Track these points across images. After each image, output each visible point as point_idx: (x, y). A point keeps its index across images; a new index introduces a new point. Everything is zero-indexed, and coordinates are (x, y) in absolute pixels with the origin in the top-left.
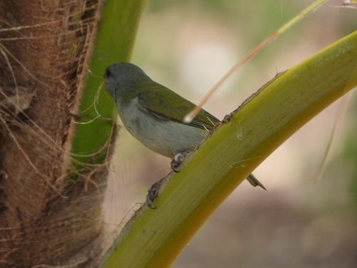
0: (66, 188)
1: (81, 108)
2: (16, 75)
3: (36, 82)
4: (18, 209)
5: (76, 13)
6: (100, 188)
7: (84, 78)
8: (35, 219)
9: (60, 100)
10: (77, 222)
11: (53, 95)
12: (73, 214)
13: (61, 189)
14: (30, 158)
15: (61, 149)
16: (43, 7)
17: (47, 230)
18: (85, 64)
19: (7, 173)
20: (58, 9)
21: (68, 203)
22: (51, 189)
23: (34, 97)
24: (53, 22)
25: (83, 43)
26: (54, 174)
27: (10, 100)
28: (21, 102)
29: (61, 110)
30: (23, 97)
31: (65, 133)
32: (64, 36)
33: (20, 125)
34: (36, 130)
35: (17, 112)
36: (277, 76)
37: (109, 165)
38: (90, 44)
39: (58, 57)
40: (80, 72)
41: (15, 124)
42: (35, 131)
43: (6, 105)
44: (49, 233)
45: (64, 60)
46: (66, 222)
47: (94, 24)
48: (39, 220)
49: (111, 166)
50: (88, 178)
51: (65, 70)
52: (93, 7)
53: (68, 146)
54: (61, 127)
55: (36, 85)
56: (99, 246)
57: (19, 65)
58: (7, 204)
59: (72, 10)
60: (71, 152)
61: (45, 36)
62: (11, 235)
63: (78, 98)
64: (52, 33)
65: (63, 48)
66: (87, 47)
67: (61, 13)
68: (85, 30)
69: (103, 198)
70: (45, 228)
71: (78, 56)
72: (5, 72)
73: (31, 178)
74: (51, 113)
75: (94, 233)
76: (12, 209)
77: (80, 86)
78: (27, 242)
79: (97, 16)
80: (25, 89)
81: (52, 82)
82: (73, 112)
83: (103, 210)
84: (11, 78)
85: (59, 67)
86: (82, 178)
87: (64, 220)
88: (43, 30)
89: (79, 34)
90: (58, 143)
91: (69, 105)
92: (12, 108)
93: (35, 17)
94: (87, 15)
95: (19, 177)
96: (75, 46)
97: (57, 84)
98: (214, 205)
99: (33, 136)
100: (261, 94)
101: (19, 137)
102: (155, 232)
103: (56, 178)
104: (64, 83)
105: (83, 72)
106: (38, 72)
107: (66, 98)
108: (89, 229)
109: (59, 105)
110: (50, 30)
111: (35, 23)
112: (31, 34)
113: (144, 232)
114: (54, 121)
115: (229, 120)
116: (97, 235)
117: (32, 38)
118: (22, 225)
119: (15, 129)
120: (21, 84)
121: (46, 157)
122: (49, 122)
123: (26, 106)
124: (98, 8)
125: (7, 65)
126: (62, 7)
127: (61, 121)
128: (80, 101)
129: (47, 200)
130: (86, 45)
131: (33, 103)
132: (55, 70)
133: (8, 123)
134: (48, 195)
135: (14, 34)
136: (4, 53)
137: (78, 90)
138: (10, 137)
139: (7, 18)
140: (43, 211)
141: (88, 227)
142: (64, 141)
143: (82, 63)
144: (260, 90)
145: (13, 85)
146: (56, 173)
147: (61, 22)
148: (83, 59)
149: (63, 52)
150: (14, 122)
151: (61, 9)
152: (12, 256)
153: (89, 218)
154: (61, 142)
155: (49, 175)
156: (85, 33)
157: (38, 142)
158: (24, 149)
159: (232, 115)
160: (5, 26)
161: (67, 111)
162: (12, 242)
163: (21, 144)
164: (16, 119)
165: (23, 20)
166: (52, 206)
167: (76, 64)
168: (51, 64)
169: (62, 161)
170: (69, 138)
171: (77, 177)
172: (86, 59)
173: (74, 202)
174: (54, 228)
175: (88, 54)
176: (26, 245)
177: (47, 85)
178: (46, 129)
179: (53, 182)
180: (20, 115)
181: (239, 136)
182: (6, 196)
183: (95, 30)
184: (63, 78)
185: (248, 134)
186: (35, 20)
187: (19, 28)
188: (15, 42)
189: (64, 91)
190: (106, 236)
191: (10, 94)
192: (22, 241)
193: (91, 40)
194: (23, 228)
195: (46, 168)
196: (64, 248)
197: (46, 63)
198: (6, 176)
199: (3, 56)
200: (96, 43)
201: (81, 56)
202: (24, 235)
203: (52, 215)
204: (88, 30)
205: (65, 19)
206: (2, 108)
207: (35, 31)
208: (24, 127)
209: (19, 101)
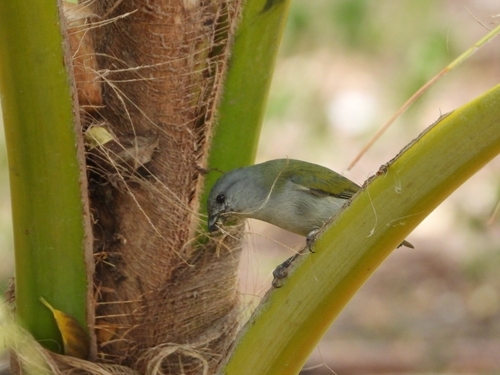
0: (194, 253)
1: (209, 160)
2: (135, 124)
3: (158, 130)
4: (138, 279)
5: (203, 50)
6: (234, 252)
7: (212, 126)
8: (159, 290)
9: (186, 151)
10: (208, 293)
11: (178, 145)
12: (203, 284)
13: (189, 255)
14: (152, 220)
15: (187, 208)
16: (164, 44)
17: (173, 303)
18: (214, 109)
19: (126, 237)
20: (182, 46)
21: (197, 271)
22: (176, 254)
23: (156, 149)
24: (176, 61)
25: (212, 84)
26: (180, 237)
27: (128, 153)
28: (141, 155)
29: (188, 163)
30: (143, 149)
31: (193, 189)
32: (189, 76)
33: (140, 181)
34: (159, 186)
35: (136, 167)
36: (441, 118)
37: (244, 225)
38: (219, 85)
39: (182, 102)
40: (208, 119)
41: (134, 181)
42: (158, 188)
43: (124, 158)
44: (176, 307)
45: (190, 105)
46: (195, 293)
47: (224, 62)
48: (163, 291)
49: (247, 226)
50: (221, 242)
51: (191, 116)
52: (222, 42)
53: (196, 204)
54: (187, 183)
55: (158, 135)
56: (234, 319)
57: (138, 112)
58: (126, 273)
59: (197, 47)
60: (200, 212)
61: (168, 77)
62: (131, 310)
63: (206, 148)
64: (176, 73)
65: (188, 92)
66: (216, 89)
67: (185, 51)
68: (214, 69)
69: (237, 263)
70: (171, 300)
71: (205, 100)
72: (122, 121)
73: (154, 243)
74: (175, 167)
75: (227, 305)
76: (132, 279)
77: (208, 135)
78: (149, 317)
79: (227, 52)
80: (145, 140)
81: (176, 131)
82: (202, 165)
83: (237, 278)
84: (129, 127)
85: (184, 114)
86: (213, 242)
87: (192, 291)
88: (165, 71)
89: (206, 74)
90: (184, 201)
91: (196, 157)
92: (131, 162)
93: (155, 56)
94: (215, 52)
95: (140, 242)
96: (203, 89)
97: (182, 132)
98: (369, 270)
99: (155, 194)
100: (423, 139)
101: (139, 195)
102: (300, 303)
103: (182, 242)
104: (190, 131)
105: (212, 118)
106: (160, 119)
107: (192, 149)
108: (222, 300)
109: (184, 157)
110: (173, 70)
111: (156, 62)
112: (151, 75)
113: (287, 302)
114: (179, 176)
115: (385, 170)
116: (232, 307)
117: (152, 79)
118: (143, 297)
119: (135, 186)
120: (141, 133)
121: (172, 218)
122: (174, 178)
123: (146, 159)
124: (228, 44)
125: (124, 112)
126: (187, 43)
127: (188, 175)
128: (209, 152)
129: (173, 268)
130: (215, 86)
131: (154, 156)
132: (179, 116)
133: (126, 178)
134: (174, 261)
135: (131, 75)
136: (120, 98)
137: (207, 139)
138: (129, 196)
139: (123, 57)
140: (168, 281)
141: (220, 298)
142: (190, 200)
143: (210, 108)
144: (421, 136)
145: (131, 135)
146: (183, 236)
147: (186, 61)
148: (211, 103)
149: (189, 95)
150: (133, 178)
151: (185, 46)
152: (133, 334)
153: (221, 288)
154: (187, 200)
155: (174, 239)
156: (213, 73)
157: (162, 201)
158: (144, 209)
159: (388, 165)
160: (122, 66)
161: (194, 164)
162: (133, 316)
163: (142, 204)
164: (135, 174)
165: (141, 60)
166: (178, 276)
167: (203, 108)
168: (175, 110)
169: (189, 222)
170: (197, 195)
171: (207, 240)
172: (215, 102)
173: (204, 269)
174: (182, 300)
175: (217, 97)
176: (149, 320)
177: (171, 135)
178: (169, 185)
179: (179, 247)
180: (141, 169)
181: (398, 189)
182: (124, 264)
183: (224, 69)
184: (188, 125)
185: (409, 186)
186: (155, 59)
187: (138, 68)
188: (132, 84)
189: (190, 141)
190: (241, 308)
191: (129, 146)
192: (144, 316)
193: (221, 81)
194: (144, 301)
195: (171, 231)
196: (193, 323)
197: (169, 109)
198: (125, 241)
199: (120, 101)
200: (226, 84)
201: (209, 100)
202: (146, 309)
203: (179, 285)
204: (217, 70)
205: (190, 57)
206: (119, 162)
207: (155, 71)
208: (144, 183)
209: (139, 153)
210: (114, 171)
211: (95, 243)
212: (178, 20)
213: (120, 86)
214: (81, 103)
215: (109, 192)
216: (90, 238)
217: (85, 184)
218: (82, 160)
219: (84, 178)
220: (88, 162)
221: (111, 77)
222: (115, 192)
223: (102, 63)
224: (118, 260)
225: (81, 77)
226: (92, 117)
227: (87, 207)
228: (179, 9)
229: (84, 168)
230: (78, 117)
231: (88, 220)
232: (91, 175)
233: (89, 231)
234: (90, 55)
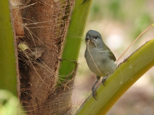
0: (56, 89)
1: (63, 56)
2: (36, 43)
3: (44, 45)
4: (36, 98)
5: (60, 17)
6: (70, 89)
7: (64, 44)
8: (43, 102)
9: (54, 53)
10: (61, 104)
11: (51, 51)
12: (59, 100)
13: (54, 90)
14: (41, 77)
15: (54, 73)
16: (47, 15)
17: (48, 107)
18: (64, 38)
19: (32, 83)
20: (53, 15)
21: (57, 96)
22: (50, 90)
23: (43, 52)
24: (51, 21)
25: (64, 29)
26: (51, 84)
27: (33, 53)
28: (38, 54)
29: (54, 57)
30: (38, 52)
31: (56, 67)
32: (56, 26)
33: (37, 63)
34: (44, 65)
35: (36, 58)
36: (147, 42)
37: (74, 80)
38: (66, 30)
39: (53, 35)
40: (62, 42)
41: (35, 63)
43: (32, 55)
45: (56, 37)
46: (56, 104)
47: (68, 21)
48: (45, 103)
49: (75, 80)
50: (66, 85)
51: (56, 41)
52: (68, 14)
53: (57, 72)
54: (54, 64)
55: (44, 47)
56: (70, 113)
57: (37, 39)
58: (32, 96)
59: (58, 16)
60: (59, 75)
61: (48, 26)
62: (33, 109)
63: (61, 52)
64: (51, 25)
65: (55, 32)
66: (65, 31)
67: (54, 17)
68: (64, 24)
69: (72, 93)
70: (47, 106)
71: (61, 35)
72: (31, 42)
73: (42, 85)
74: (50, 58)
75: (68, 108)
76: (34, 98)
77: (62, 47)
78: (40, 112)
79: (69, 18)
80: (40, 49)
81: (50, 46)
82: (59, 58)
83: (71, 98)
84: (34, 44)
85: (53, 40)
86: (63, 85)
87: (55, 103)
88: (47, 24)
89: (62, 26)
90: (53, 71)
91: (58, 55)
92: (34, 57)
93: (43, 19)
94: (65, 18)
95: (37, 85)
96: (60, 31)
97: (52, 46)
98: (120, 96)
99: (42, 68)
100: (140, 50)
101: (37, 68)
102: (94, 108)
103: (52, 85)
104: (56, 46)
105: (64, 41)
106: (45, 41)
107: (56, 52)
108: (66, 106)
109: (53, 55)
110: (50, 24)
111: (44, 21)
112: (42, 26)
113: (90, 107)
114: (51, 62)
115: (126, 61)
116: (69, 109)
117: (42, 27)
118: (38, 105)
119: (35, 65)
120: (38, 46)
121: (48, 76)
122: (50, 62)
123: (40, 56)
124: (70, 15)
125: (32, 39)
126: (55, 14)
127: (54, 62)
128: (62, 53)
129: (48, 95)
130: (65, 30)
131: (43, 54)
132: (52, 41)
133: (32, 62)
134: (49, 92)
135: (34, 26)
136: (31, 34)
137: (62, 49)
138: (33, 68)
139: (32, 19)
140: (47, 99)
141: (65, 105)
143: (63, 38)
144: (139, 48)
145: (34, 47)
146: (52, 83)
147: (55, 21)
148: (63, 36)
149: (55, 33)
151: (54, 15)
153: (66, 102)
154: (54, 71)
155: (49, 84)
156: (64, 25)
157: (45, 71)
158: (39, 74)
159: (127, 59)
160: (31, 22)
161: (57, 58)
162: (34, 112)
163: (38, 71)
164: (36, 61)
165: (39, 20)
166: (50, 97)
167: (60, 38)
168: (50, 38)
169: (55, 78)
170: (57, 69)
171: (61, 84)
172: (65, 36)
173: (59, 95)
174: (52, 106)
175: (65, 34)
176: (40, 113)
177: (49, 47)
178: (48, 65)
179: (51, 87)
180: (38, 59)
181: (131, 67)
182: (31, 93)
183: (68, 24)
184: (55, 44)
185: (134, 66)
186: (44, 20)
187: (37, 23)
188: (35, 29)
189: (56, 49)
190: (73, 109)
191: (34, 51)
192: (38, 111)
193: (67, 28)
194: (38, 106)
195: (48, 81)
197: (48, 38)
198: (32, 85)
199: (30, 35)
200: (69, 29)
201: (63, 35)
202: (39, 109)
203: (51, 100)
204: (66, 24)
205: (56, 19)
206: (30, 56)
207: (43, 24)
208: (39, 64)
209: (37, 54)
210: (28, 60)
211: (21, 85)
212: (52, 6)
213: (31, 29)
214: (17, 35)
215: (26, 67)
216: (19, 84)
217: (18, 64)
218: (17, 56)
219: (17, 62)
220: (19, 56)
221: (27, 26)
222: (28, 67)
223: (24, 21)
224: (29, 91)
225: (17, 26)
226: (21, 40)
227: (18, 73)
228: (52, 2)
229: (17, 58)
230: (15, 41)
231: (18, 77)
232: (20, 61)
233: (19, 81)
234: (20, 18)
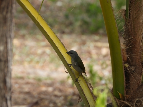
3: (136, 65)
4: (132, 88)
8: (136, 90)
11: (139, 67)
13: (140, 84)
14: (135, 79)
15: (140, 77)
16: (137, 51)
17: (138, 92)
19: (130, 82)
24: (139, 54)
27: (131, 68)
28: (133, 69)
31: (141, 74)
32: (141, 56)
42: (136, 74)
45: (141, 61)
51: (141, 63)
53: (142, 76)
57: (133, 62)
64: (139, 56)
65: (141, 59)
67: (140, 52)
73: (135, 82)
74: (138, 71)
76: (131, 88)
84: (131, 64)
87: (141, 90)
88: (137, 55)
92: (131, 70)
95: (133, 82)
101: (133, 75)
104: (141, 65)
106: (136, 63)
107: (141, 68)
117: (135, 57)
119: (132, 73)
120: (133, 65)
121: (138, 79)
123: (134, 69)
125: (130, 62)
127: (140, 72)
129: (138, 87)
131: (135, 69)
132: (139, 63)
134: (138, 85)
138: (131, 75)
139: (130, 53)
145: (132, 66)
146: (140, 81)
150: (132, 72)
152: (131, 97)
157: (136, 76)
158: (134, 77)
160: (130, 55)
161: (141, 70)
162: (131, 94)
165: (133, 53)
169: (140, 79)
177: (138, 65)
178: (138, 73)
179: (139, 83)
180: (133, 71)
186: (135, 53)
187: (132, 55)
188: (132, 57)
195: (138, 81)
196: (141, 95)
197: (137, 61)
199: (130, 60)
202: (134, 93)
203: (139, 89)
205: (141, 53)
206: (130, 70)
207: (135, 55)
208: (134, 73)
209: (133, 68)
210: (129, 71)
211: (126, 83)
212: (139, 47)
213: (130, 58)
214: (124, 60)
215: (128, 74)
216: (125, 82)
217: (124, 73)
218: (124, 69)
219: (124, 72)
220: (125, 70)
221: (128, 56)
222: (129, 74)
223: (127, 54)
224: (129, 85)
225: (124, 56)
226: (125, 63)
227: (124, 77)
228: (139, 46)
229: (124, 71)
230: (123, 63)
231: (125, 79)
232: (125, 72)
233: (125, 80)
234: (125, 53)
